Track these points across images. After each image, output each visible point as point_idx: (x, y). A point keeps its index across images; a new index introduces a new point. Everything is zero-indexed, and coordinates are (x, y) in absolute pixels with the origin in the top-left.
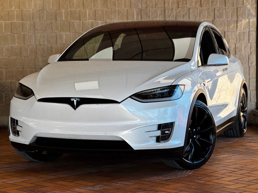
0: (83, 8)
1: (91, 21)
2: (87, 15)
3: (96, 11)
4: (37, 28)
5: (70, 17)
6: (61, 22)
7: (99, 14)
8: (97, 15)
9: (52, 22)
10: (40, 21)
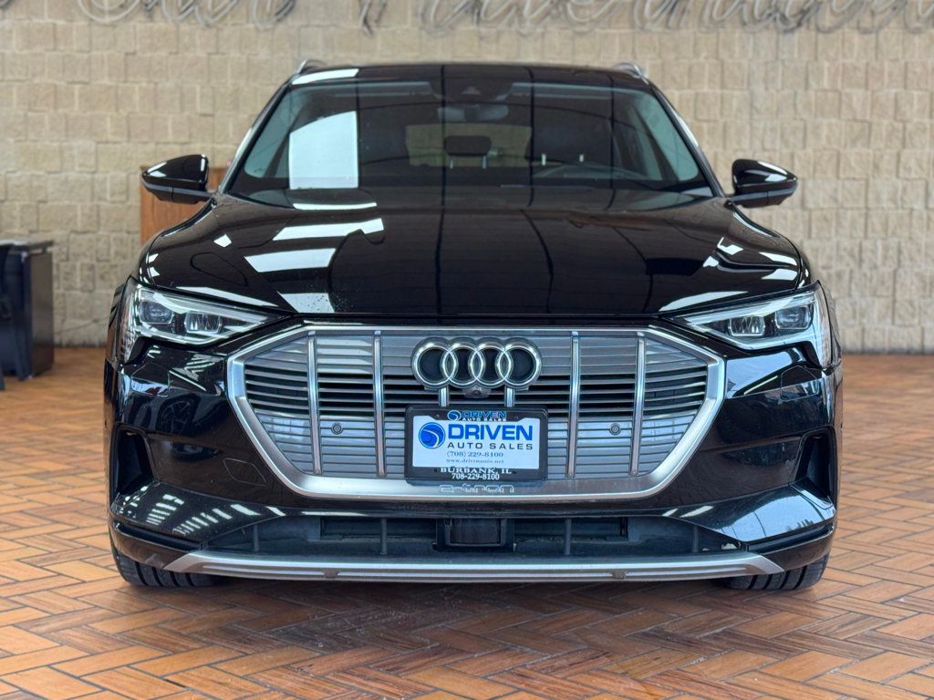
0: (877, 58)
1: (894, 91)
2: (886, 74)
3: (910, 65)
4: (758, 106)
5: (843, 81)
6: (819, 94)
7: (915, 73)
8: (910, 75)
9: (796, 94)
10: (767, 89)
